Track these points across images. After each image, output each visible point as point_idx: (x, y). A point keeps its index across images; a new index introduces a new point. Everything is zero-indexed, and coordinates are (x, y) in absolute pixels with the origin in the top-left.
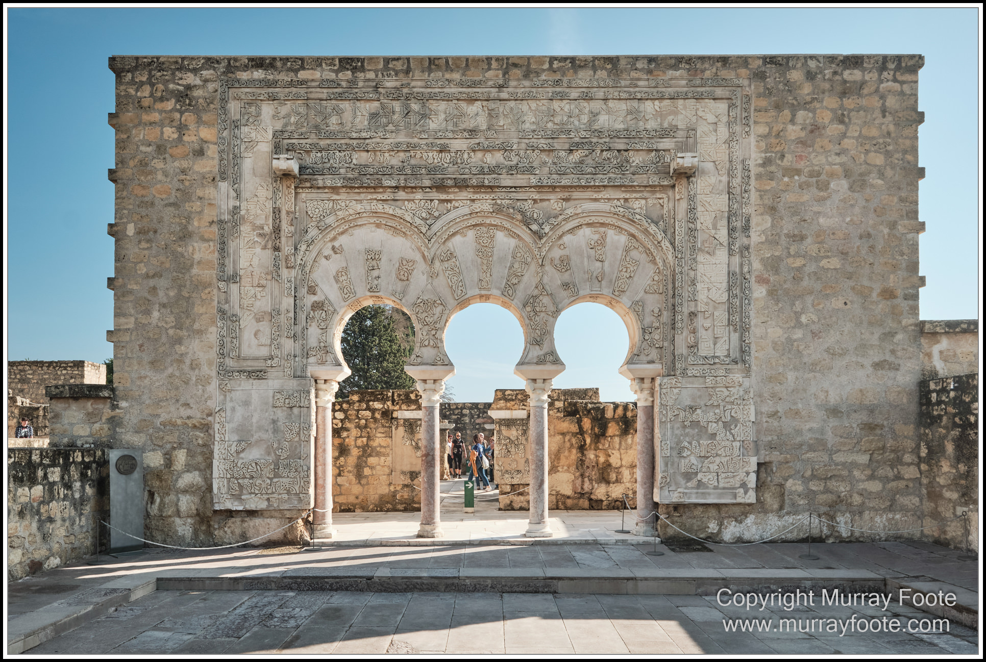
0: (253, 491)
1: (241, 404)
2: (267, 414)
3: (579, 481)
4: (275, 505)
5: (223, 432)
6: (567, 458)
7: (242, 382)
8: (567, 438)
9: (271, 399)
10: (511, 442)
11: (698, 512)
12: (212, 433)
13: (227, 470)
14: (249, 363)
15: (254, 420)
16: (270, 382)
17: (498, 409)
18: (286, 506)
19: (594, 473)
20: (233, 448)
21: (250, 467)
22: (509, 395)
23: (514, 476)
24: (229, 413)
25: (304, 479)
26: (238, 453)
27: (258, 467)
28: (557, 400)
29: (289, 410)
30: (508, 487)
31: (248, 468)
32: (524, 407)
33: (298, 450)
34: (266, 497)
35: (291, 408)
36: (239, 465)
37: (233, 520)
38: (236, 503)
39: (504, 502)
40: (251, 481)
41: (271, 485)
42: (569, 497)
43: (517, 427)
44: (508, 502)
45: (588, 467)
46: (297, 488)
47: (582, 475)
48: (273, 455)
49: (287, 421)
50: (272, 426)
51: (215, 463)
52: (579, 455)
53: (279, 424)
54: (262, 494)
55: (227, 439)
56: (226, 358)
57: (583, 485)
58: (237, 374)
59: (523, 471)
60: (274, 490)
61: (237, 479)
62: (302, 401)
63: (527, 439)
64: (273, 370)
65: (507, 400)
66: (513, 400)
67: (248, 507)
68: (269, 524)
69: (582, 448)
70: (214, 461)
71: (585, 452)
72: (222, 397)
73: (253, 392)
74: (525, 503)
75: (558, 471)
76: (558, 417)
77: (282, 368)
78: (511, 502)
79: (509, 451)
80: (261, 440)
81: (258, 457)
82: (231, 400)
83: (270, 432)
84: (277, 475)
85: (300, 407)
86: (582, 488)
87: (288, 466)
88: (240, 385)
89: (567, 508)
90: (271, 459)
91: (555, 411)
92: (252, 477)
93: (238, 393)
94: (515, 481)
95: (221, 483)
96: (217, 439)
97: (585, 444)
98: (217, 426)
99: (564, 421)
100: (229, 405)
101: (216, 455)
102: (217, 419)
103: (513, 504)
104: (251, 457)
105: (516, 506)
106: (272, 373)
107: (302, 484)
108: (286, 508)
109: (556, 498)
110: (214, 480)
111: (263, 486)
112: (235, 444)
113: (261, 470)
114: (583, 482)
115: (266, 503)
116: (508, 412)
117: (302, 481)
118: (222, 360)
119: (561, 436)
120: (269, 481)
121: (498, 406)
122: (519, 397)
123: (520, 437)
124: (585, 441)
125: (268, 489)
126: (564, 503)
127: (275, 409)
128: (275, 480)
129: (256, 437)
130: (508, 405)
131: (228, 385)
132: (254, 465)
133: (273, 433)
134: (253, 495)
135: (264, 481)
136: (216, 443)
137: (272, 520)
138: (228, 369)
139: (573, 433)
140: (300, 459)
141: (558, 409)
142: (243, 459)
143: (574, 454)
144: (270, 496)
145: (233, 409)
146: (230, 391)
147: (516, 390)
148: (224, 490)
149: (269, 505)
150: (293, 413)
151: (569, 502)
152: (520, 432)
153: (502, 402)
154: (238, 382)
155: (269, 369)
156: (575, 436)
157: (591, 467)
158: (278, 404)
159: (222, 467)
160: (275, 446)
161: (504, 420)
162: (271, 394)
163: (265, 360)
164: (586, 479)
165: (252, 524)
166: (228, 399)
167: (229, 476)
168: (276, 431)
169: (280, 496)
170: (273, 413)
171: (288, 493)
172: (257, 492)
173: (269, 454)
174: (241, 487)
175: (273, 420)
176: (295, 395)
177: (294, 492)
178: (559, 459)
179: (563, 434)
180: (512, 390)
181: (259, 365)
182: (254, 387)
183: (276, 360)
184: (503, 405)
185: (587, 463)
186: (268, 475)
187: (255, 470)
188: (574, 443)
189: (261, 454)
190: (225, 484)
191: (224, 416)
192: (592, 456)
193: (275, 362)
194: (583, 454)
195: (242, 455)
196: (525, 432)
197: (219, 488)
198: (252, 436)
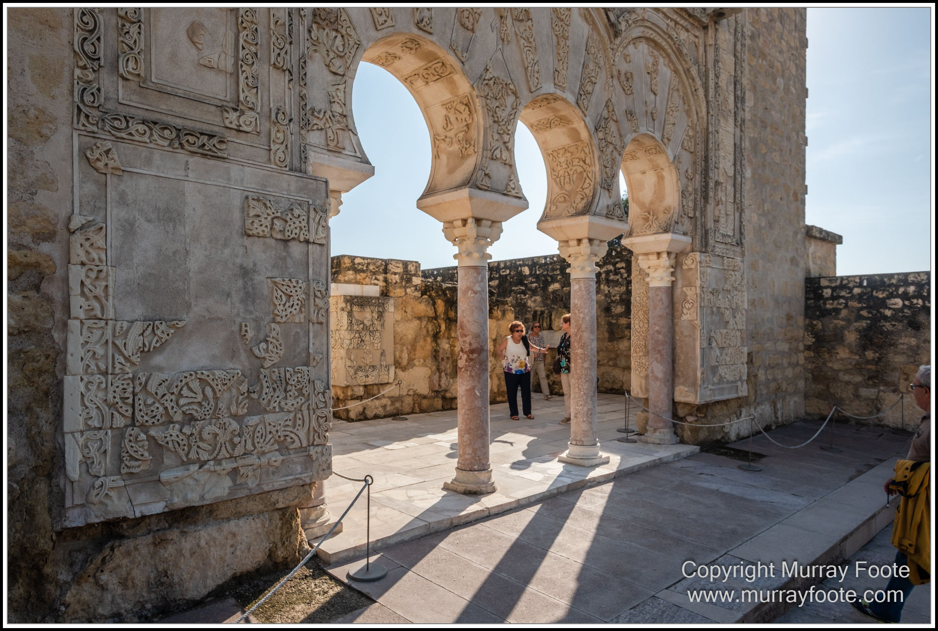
0: (193, 455)
1: (153, 216)
2: (227, 251)
3: (436, 377)
4: (252, 483)
5: (99, 292)
6: (423, 348)
7: (157, 156)
8: (424, 323)
9: (237, 215)
10: (366, 328)
11: (717, 410)
12: (57, 295)
13: (113, 406)
14: (177, 106)
15: (193, 264)
16: (235, 170)
17: (346, 282)
18: (279, 482)
19: (448, 366)
20: (134, 341)
21: (185, 392)
22: (359, 264)
23: (369, 373)
24: (114, 236)
25: (318, 412)
26: (145, 352)
27: (209, 392)
28: (415, 275)
29: (280, 246)
30: (361, 389)
31: (180, 395)
32: (376, 282)
33: (303, 345)
34: (228, 466)
35: (286, 241)
36: (152, 387)
37: (129, 544)
38: (142, 497)
39: (357, 410)
40: (187, 430)
41: (239, 435)
42: (425, 397)
43: (372, 308)
44: (361, 409)
45: (443, 359)
46: (302, 434)
47: (438, 369)
48: (243, 356)
49: (275, 273)
50: (240, 283)
51: (73, 386)
52: (434, 345)
53: (258, 278)
54: (219, 462)
55: (111, 314)
56: (104, 73)
57: (440, 381)
58: (141, 128)
59: (378, 366)
60: (250, 447)
61: (144, 427)
62: (313, 230)
63: (383, 325)
64: (241, 139)
65: (357, 271)
66: (363, 271)
67: (178, 502)
68: (234, 535)
69: (436, 337)
70: (68, 380)
71: (439, 341)
72: (90, 188)
73: (188, 187)
74: (380, 409)
75: (415, 365)
76: (415, 296)
77: (264, 140)
78: (364, 409)
79: (362, 341)
80: (212, 320)
81: (204, 362)
82: (122, 200)
83: (236, 298)
84: (256, 408)
85: (307, 242)
86: (439, 385)
87: (283, 383)
88: (148, 162)
89: (422, 411)
90: (239, 365)
91: (413, 288)
92: (191, 419)
93: (143, 183)
94: (370, 381)
95: (94, 447)
96: (75, 311)
97: (440, 331)
98: (77, 273)
99: (420, 303)
100: (115, 214)
101: (74, 363)
102: (78, 253)
103: (366, 412)
104: (185, 364)
105: (370, 414)
106: (238, 146)
107: (314, 423)
108: (277, 485)
109: (413, 399)
110: (68, 438)
111: (221, 439)
112: (138, 328)
113: (216, 399)
114: (440, 377)
115: (227, 482)
116: (358, 286)
117: (314, 417)
118: (91, 77)
119: (418, 322)
120: (235, 425)
121: (346, 278)
122: (371, 267)
123: (376, 322)
124: (440, 327)
125: (234, 446)
126: (420, 405)
127: (247, 241)
128: (254, 420)
129: (198, 309)
130: (359, 277)
131: (114, 154)
132: (195, 385)
133: (243, 301)
134: (194, 468)
135: (224, 427)
136: (74, 324)
137: (241, 522)
138: (110, 106)
139: (429, 318)
140: (307, 364)
141: (416, 286)
142: (160, 369)
143: (429, 345)
144: (241, 462)
145: (129, 229)
146: (121, 173)
147: (367, 259)
148: (103, 464)
149: (236, 486)
150: (289, 253)
151: (425, 403)
152: (375, 315)
153: (351, 272)
154: (145, 153)
155: (230, 136)
156: (431, 321)
157: (445, 358)
158: (257, 229)
159: (96, 396)
160: (250, 334)
161: (356, 297)
162: (237, 202)
163: (222, 109)
164: (443, 374)
165: (187, 544)
166: (112, 194)
167: (120, 422)
168: (250, 296)
169: (264, 460)
170: (241, 251)
171: (283, 447)
172: (204, 456)
173: (233, 354)
174: (157, 447)
175: (242, 267)
176: (297, 212)
177: (297, 444)
178: (415, 350)
179: (420, 318)
180: (363, 258)
181: (208, 119)
182: (192, 176)
183: (249, 116)
184: (352, 277)
185: (441, 356)
186: (233, 409)
187: (200, 398)
188: (430, 329)
189: (214, 357)
190: (109, 446)
191: (100, 243)
192: (447, 346)
193: (247, 120)
194: (437, 345)
195: (158, 360)
196: (381, 315)
197: (87, 463)
198: (189, 306)
